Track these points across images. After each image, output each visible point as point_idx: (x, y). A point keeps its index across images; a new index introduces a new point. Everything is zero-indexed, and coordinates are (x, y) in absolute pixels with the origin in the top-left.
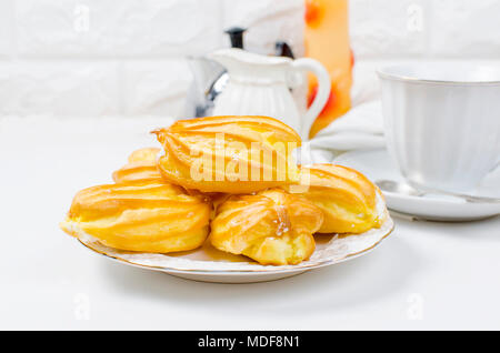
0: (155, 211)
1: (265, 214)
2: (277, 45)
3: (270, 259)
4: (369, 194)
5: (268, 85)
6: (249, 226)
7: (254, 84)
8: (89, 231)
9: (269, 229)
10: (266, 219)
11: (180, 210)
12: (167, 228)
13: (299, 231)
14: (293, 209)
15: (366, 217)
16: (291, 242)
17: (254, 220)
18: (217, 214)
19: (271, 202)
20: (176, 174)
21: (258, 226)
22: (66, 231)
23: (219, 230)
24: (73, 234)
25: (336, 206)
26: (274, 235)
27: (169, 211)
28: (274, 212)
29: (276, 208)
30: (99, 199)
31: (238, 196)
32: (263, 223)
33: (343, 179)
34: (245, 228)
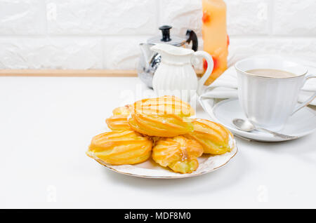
0: (128, 146)
1: (177, 151)
2: (188, 32)
3: (179, 171)
4: (225, 137)
5: (182, 66)
6: (170, 156)
7: (174, 65)
8: (99, 156)
9: (178, 157)
10: (177, 153)
11: (139, 145)
12: (133, 154)
13: (191, 159)
14: (189, 149)
15: (224, 148)
16: (188, 164)
17: (172, 154)
18: (156, 145)
19: (180, 145)
20: (137, 127)
21: (174, 156)
22: (88, 155)
23: (156, 154)
24: (92, 157)
25: (210, 142)
26: (180, 160)
27: (134, 145)
28: (181, 151)
29: (182, 148)
30: (103, 142)
31: (165, 138)
32: (176, 155)
33: (214, 130)
34: (168, 157)
